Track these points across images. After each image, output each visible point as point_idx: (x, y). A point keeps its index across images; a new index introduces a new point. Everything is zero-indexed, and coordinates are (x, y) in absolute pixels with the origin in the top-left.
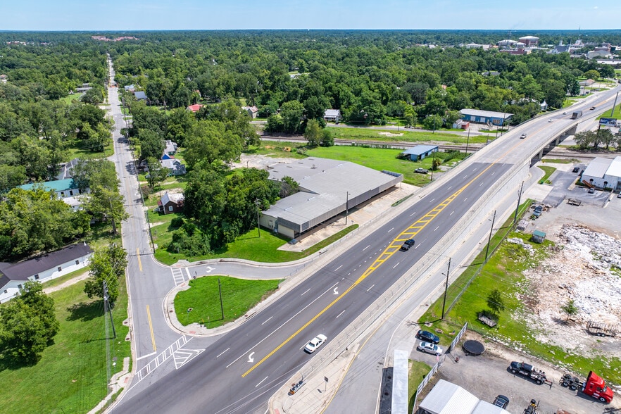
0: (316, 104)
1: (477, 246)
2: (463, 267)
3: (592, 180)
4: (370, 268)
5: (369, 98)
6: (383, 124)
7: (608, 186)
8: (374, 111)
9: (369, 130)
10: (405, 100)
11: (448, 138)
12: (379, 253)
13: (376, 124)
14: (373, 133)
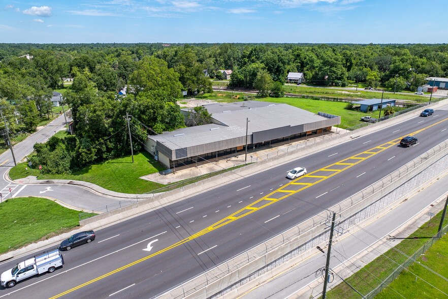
0: (275, 61)
1: (427, 209)
2: (394, 238)
4: (230, 217)
5: (330, 60)
6: (343, 85)
8: (334, 72)
9: (327, 89)
10: (371, 68)
11: (410, 97)
12: (257, 197)
13: (337, 85)
14: (330, 91)
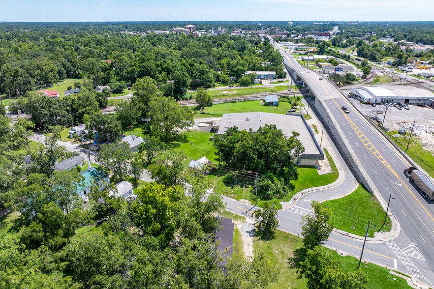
3: (369, 100)
7: (370, 102)
